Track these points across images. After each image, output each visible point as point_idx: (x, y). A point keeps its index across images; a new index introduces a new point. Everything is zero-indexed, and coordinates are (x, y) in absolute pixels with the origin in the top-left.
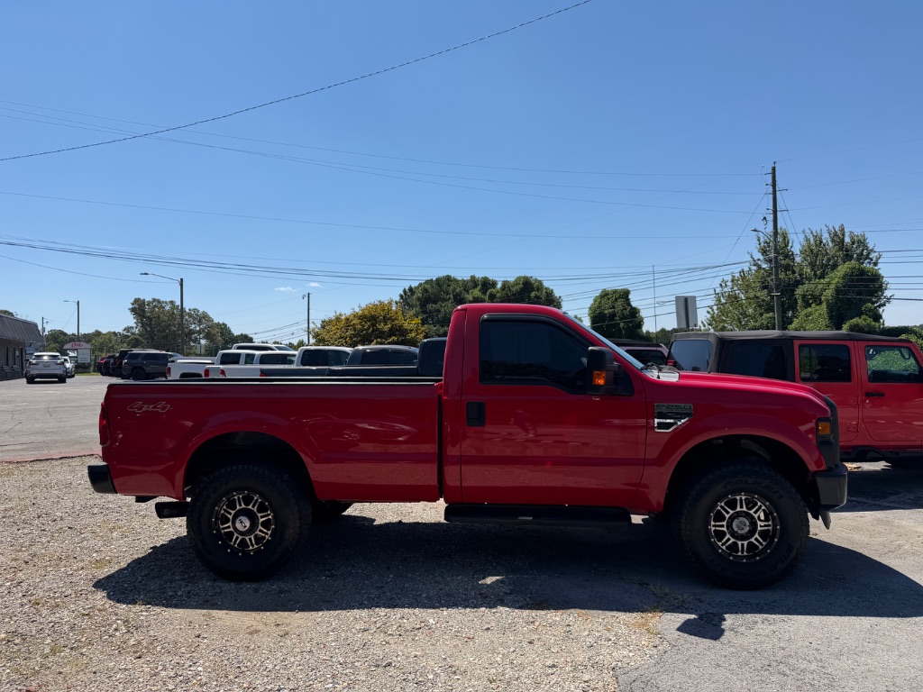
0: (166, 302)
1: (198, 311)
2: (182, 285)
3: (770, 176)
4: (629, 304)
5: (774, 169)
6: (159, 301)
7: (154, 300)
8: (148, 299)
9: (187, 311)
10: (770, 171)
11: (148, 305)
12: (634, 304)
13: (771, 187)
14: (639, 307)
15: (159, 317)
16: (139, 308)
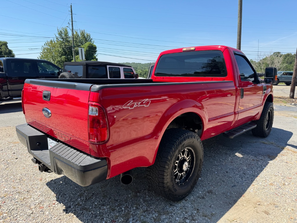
3: (70, 8)
4: (8, 48)
5: (71, 6)
10: (70, 6)
12: (10, 49)
13: (70, 12)
14: (13, 50)
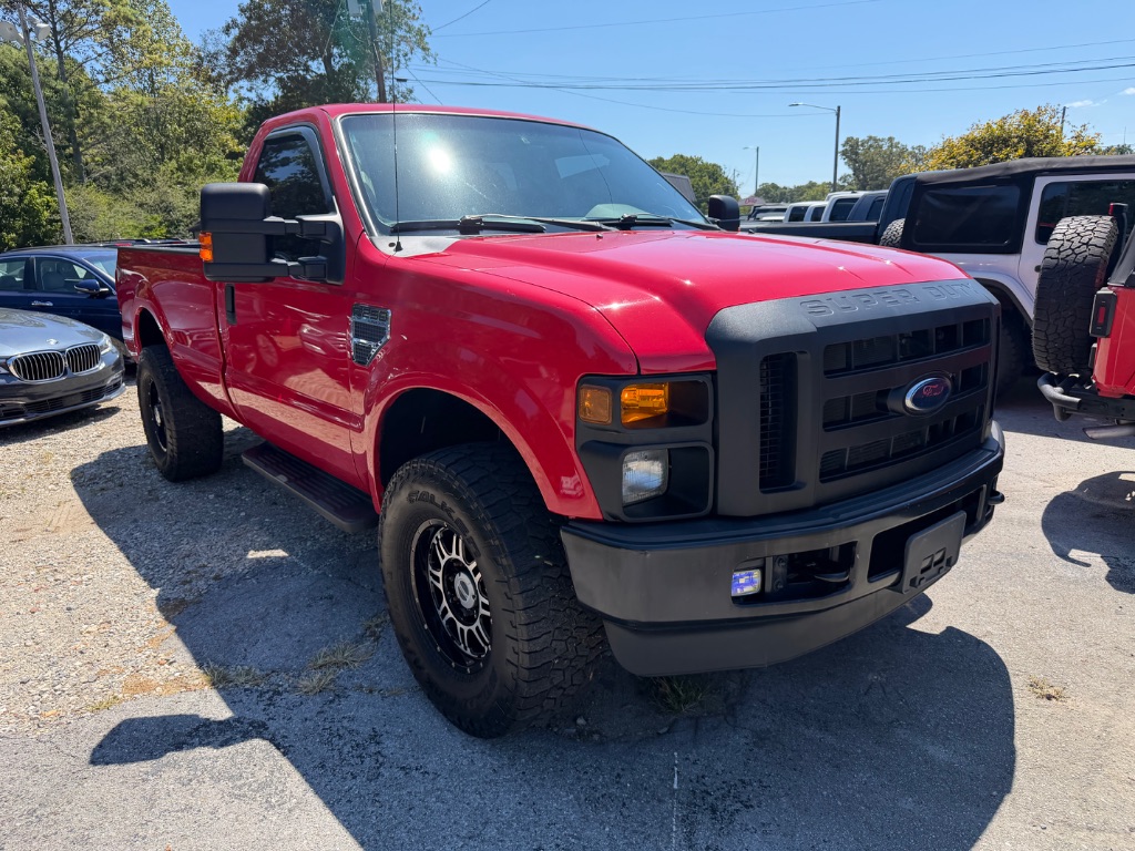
0: (883, 140)
1: (924, 149)
2: (838, 115)
6: (876, 140)
7: (870, 138)
8: (862, 137)
9: (910, 150)
11: (862, 145)
15: (872, 160)
16: (852, 151)
